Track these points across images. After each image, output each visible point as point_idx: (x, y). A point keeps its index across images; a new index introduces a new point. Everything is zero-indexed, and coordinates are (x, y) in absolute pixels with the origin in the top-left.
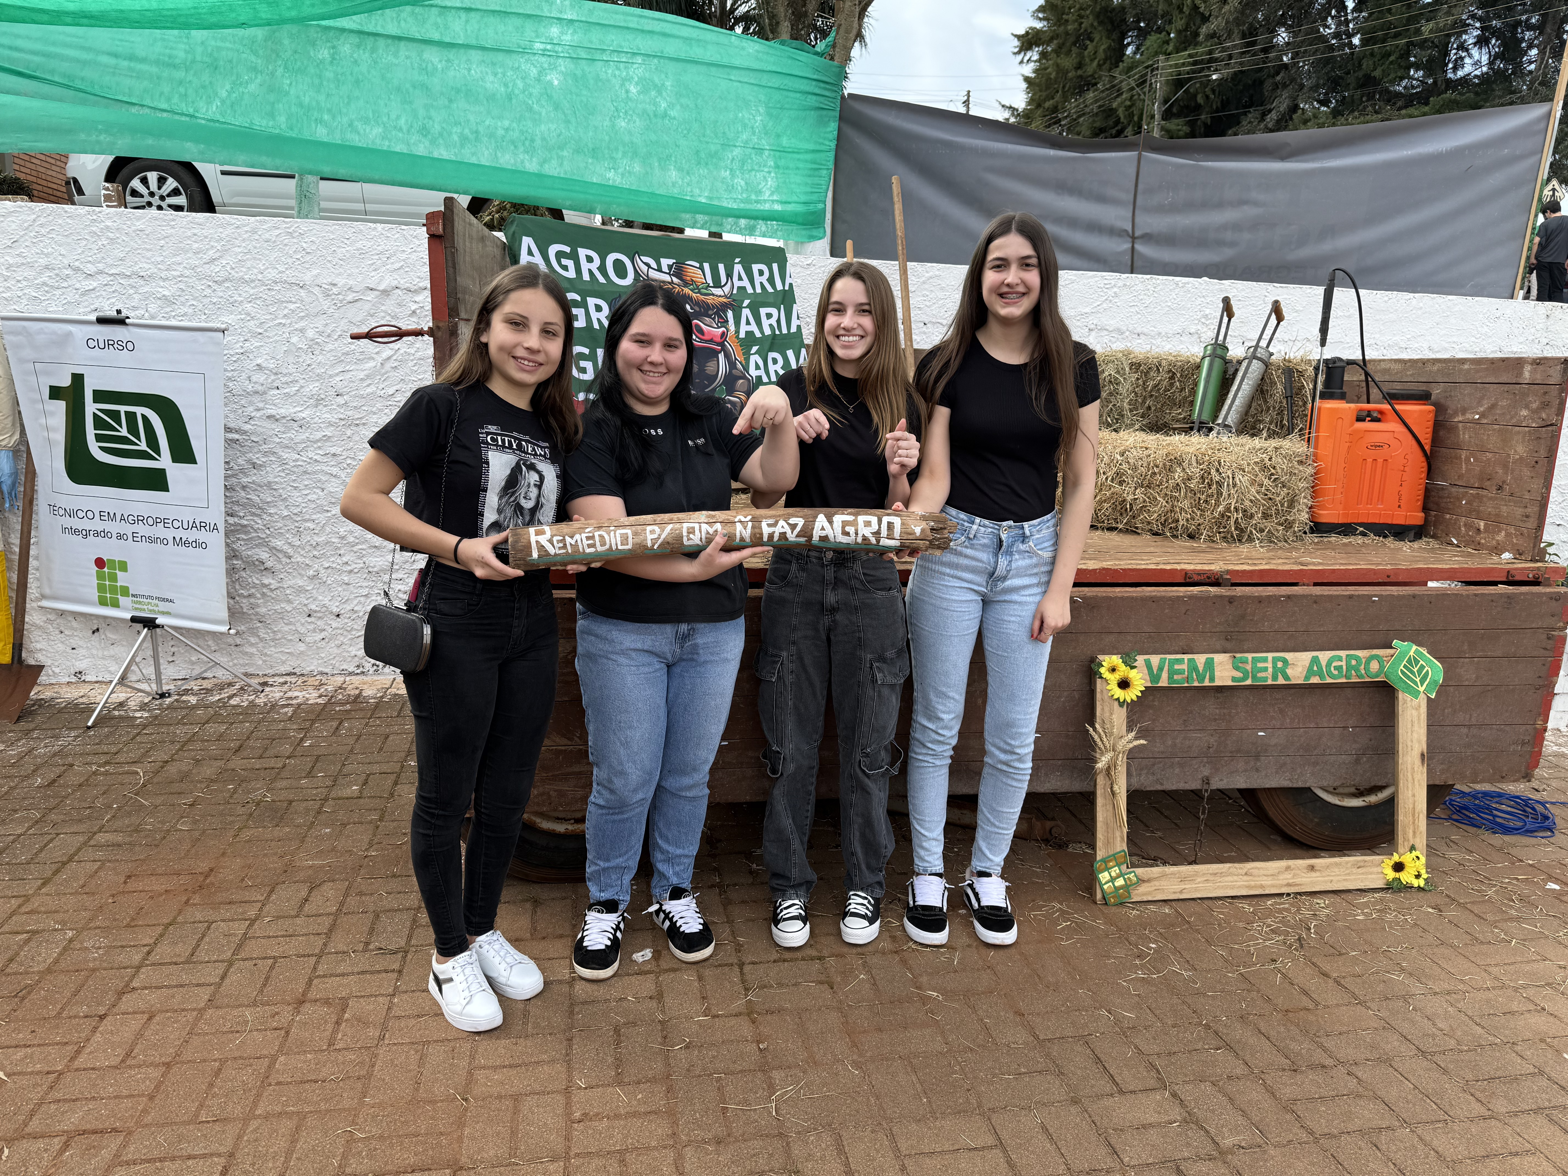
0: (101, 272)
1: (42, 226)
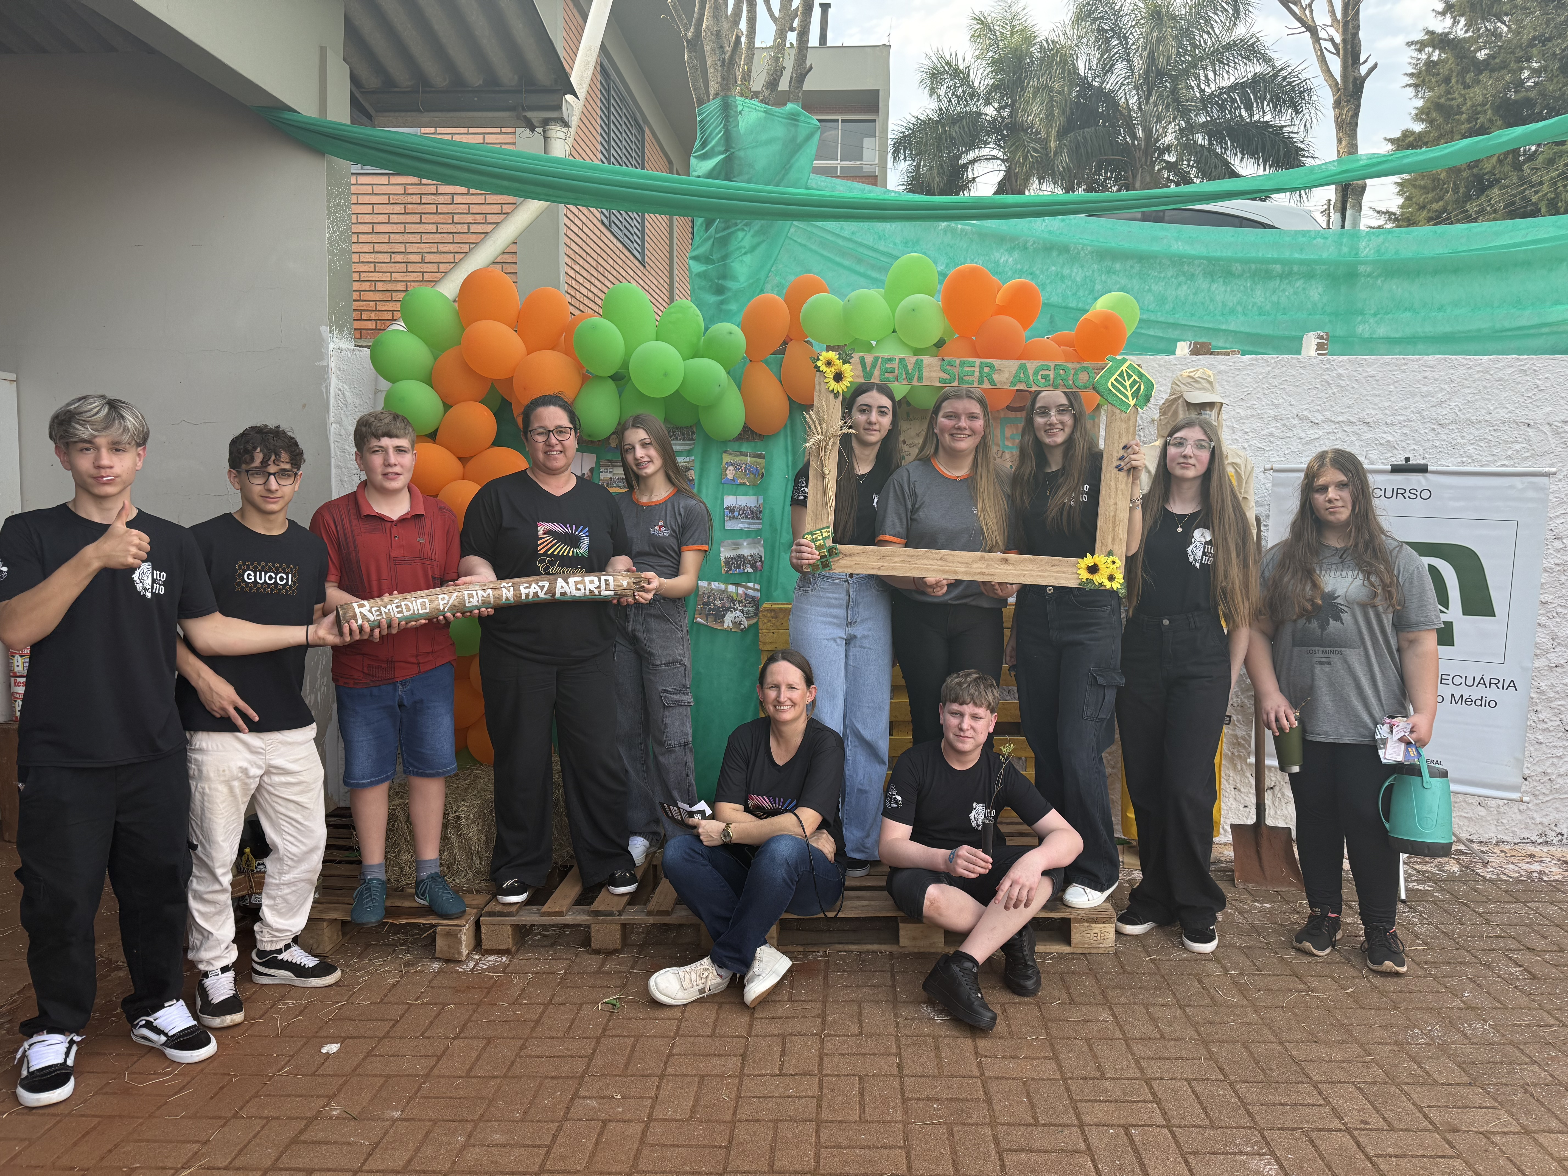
0: (1327, 420)
1: (1274, 377)
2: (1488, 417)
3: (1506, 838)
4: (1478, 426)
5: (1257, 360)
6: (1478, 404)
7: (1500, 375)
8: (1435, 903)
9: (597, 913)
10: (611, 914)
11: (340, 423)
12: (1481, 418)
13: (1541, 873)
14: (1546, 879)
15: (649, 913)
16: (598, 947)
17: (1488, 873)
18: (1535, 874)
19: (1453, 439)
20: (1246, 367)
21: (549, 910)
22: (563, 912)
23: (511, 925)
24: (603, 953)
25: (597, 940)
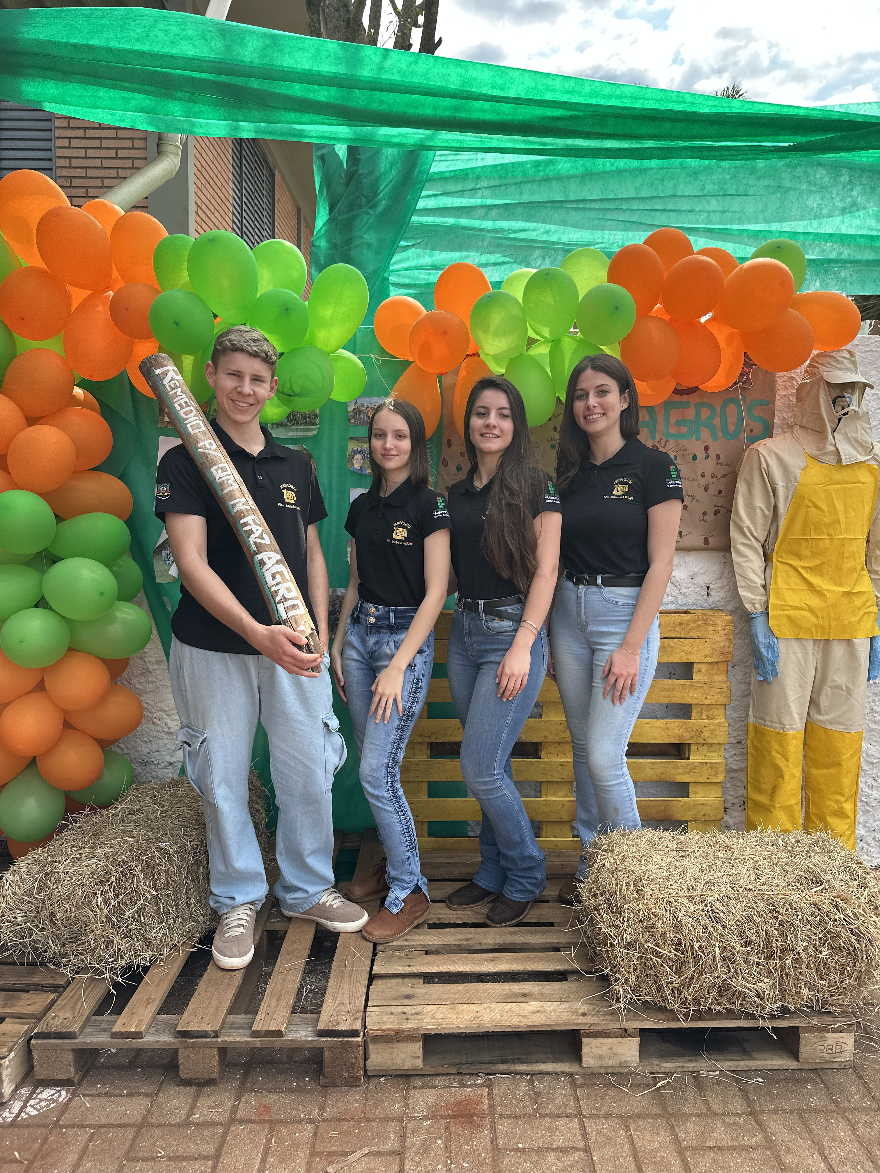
9: (186, 1034)
10: (204, 1035)
15: (257, 1034)
21: (122, 1030)
22: (141, 1033)
23: (72, 1050)
24: (196, 1084)
25: (186, 1069)
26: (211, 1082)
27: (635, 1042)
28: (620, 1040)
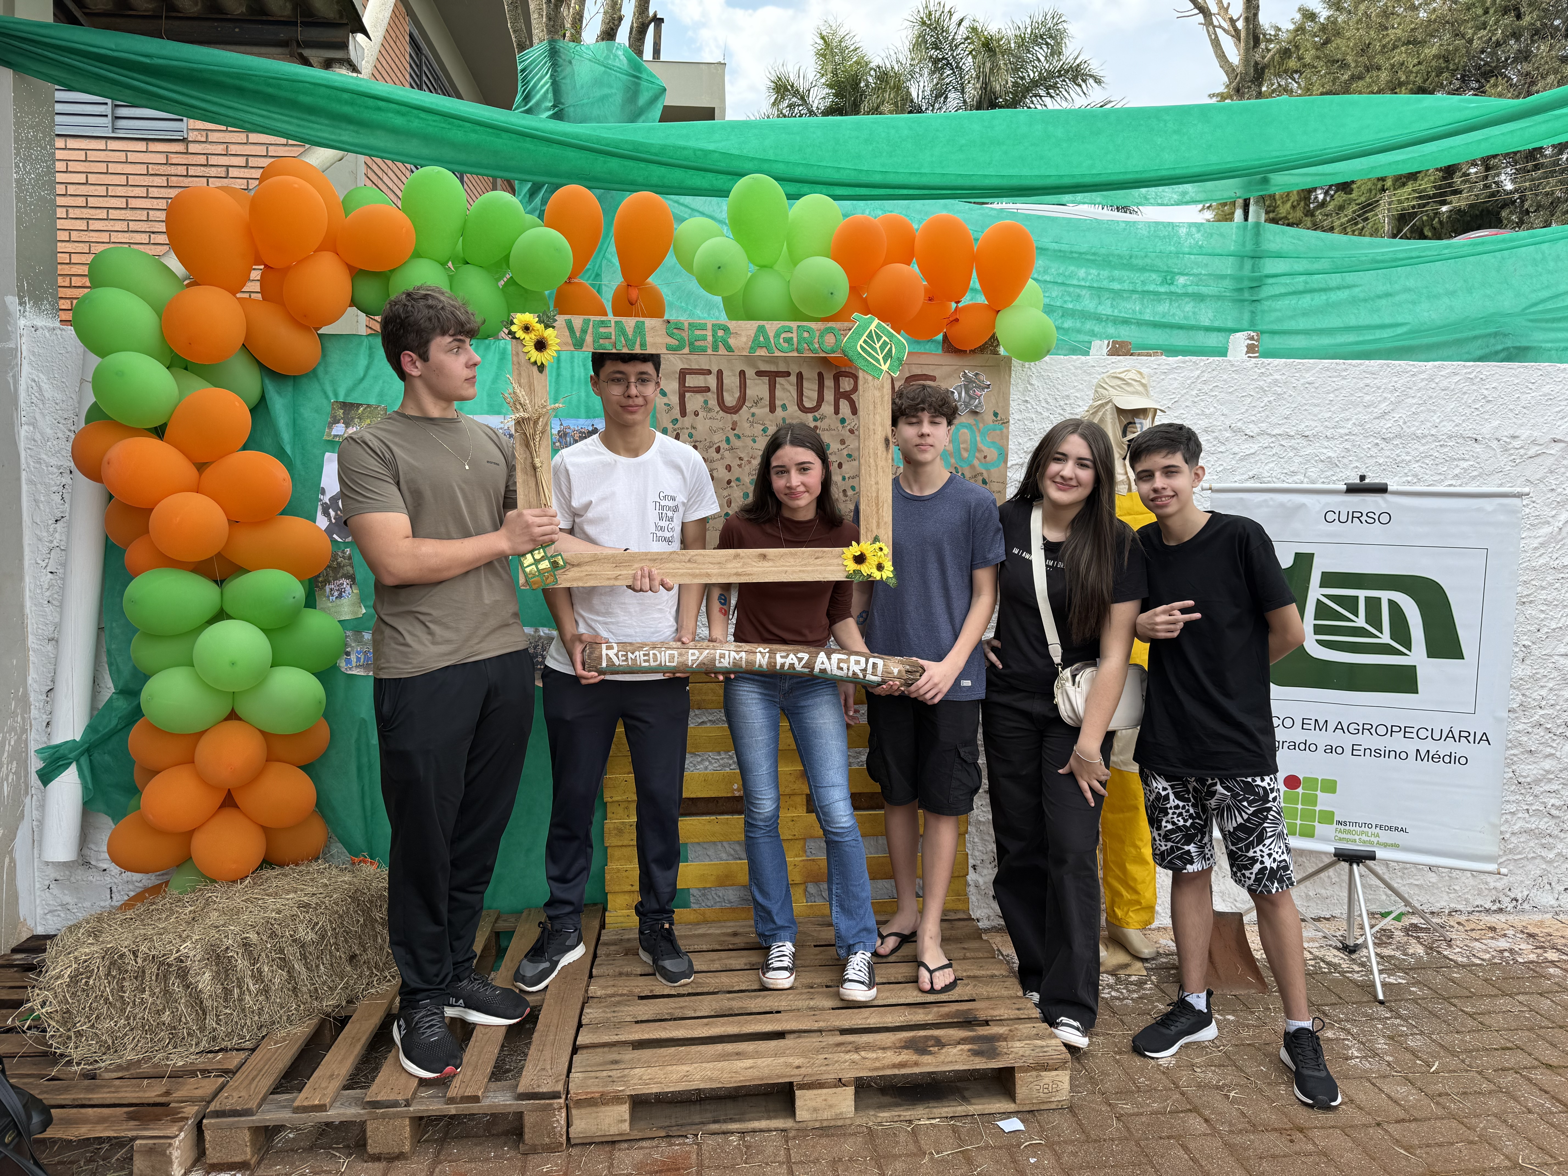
2: (1433, 431)
3: (1459, 907)
4: (1424, 441)
5: (1184, 362)
6: (1422, 417)
7: (1445, 383)
8: (1415, 1001)
9: (375, 1105)
10: (395, 1104)
11: (33, 424)
12: (1426, 432)
13: (1511, 951)
14: (1520, 960)
15: (451, 1101)
16: (377, 1151)
17: (1455, 954)
18: (1506, 954)
19: (1398, 456)
20: (1172, 370)
21: (305, 1104)
22: (325, 1105)
23: (249, 1128)
24: (385, 1159)
25: (375, 1142)
26: (400, 1156)
27: (850, 1091)
28: (834, 1090)
